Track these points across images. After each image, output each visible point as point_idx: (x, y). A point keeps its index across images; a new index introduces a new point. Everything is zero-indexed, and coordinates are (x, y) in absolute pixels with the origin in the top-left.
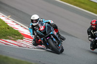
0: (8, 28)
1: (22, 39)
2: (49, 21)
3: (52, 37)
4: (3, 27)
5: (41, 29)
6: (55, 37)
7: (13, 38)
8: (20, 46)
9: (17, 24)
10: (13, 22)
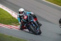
0: (12, 18)
2: (31, 13)
3: (32, 23)
4: (9, 17)
5: (25, 18)
6: (34, 23)
10: (16, 14)
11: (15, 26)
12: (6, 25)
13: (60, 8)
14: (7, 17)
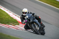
1: (18, 25)
4: (7, 17)
7: (13, 24)
8: (17, 29)
9: (16, 16)
10: (13, 14)
11: (12, 25)
12: (4, 24)
13: (58, 10)
14: (5, 17)
